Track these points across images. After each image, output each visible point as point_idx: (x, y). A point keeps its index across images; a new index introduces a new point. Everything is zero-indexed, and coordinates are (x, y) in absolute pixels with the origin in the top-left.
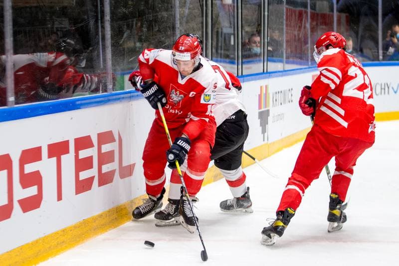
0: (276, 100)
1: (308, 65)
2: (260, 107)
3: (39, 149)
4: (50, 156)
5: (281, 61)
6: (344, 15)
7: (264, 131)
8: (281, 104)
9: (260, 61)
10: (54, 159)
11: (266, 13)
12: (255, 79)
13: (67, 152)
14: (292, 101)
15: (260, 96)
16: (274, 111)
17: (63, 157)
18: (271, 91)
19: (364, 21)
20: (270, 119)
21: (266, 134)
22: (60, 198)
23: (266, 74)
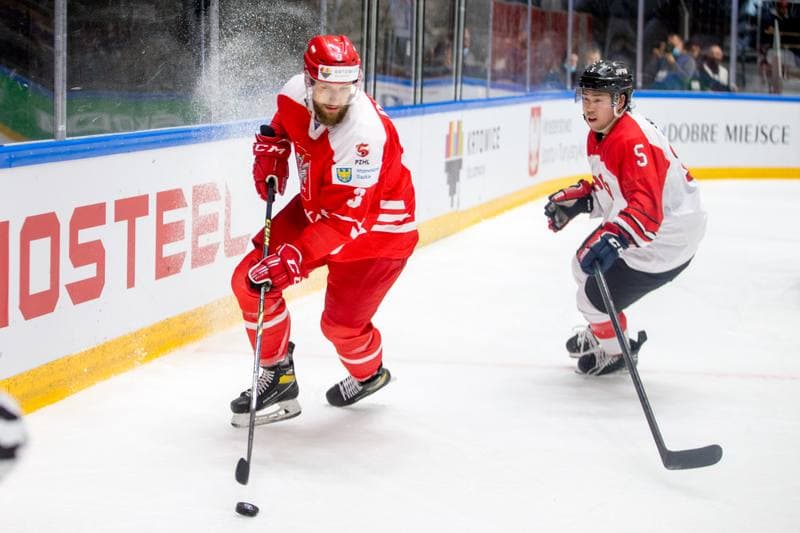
0: (473, 145)
1: (524, 90)
2: (448, 154)
3: (102, 207)
4: (118, 218)
5: (483, 84)
6: (584, 17)
7: (453, 192)
8: (481, 150)
9: (450, 82)
10: (124, 224)
11: (463, 9)
12: (443, 111)
13: (145, 212)
14: (498, 147)
15: (448, 138)
16: (469, 161)
17: (139, 221)
18: (466, 130)
19: (615, 24)
20: (463, 173)
21: (455, 197)
22: (131, 283)
23: (458, 103)
